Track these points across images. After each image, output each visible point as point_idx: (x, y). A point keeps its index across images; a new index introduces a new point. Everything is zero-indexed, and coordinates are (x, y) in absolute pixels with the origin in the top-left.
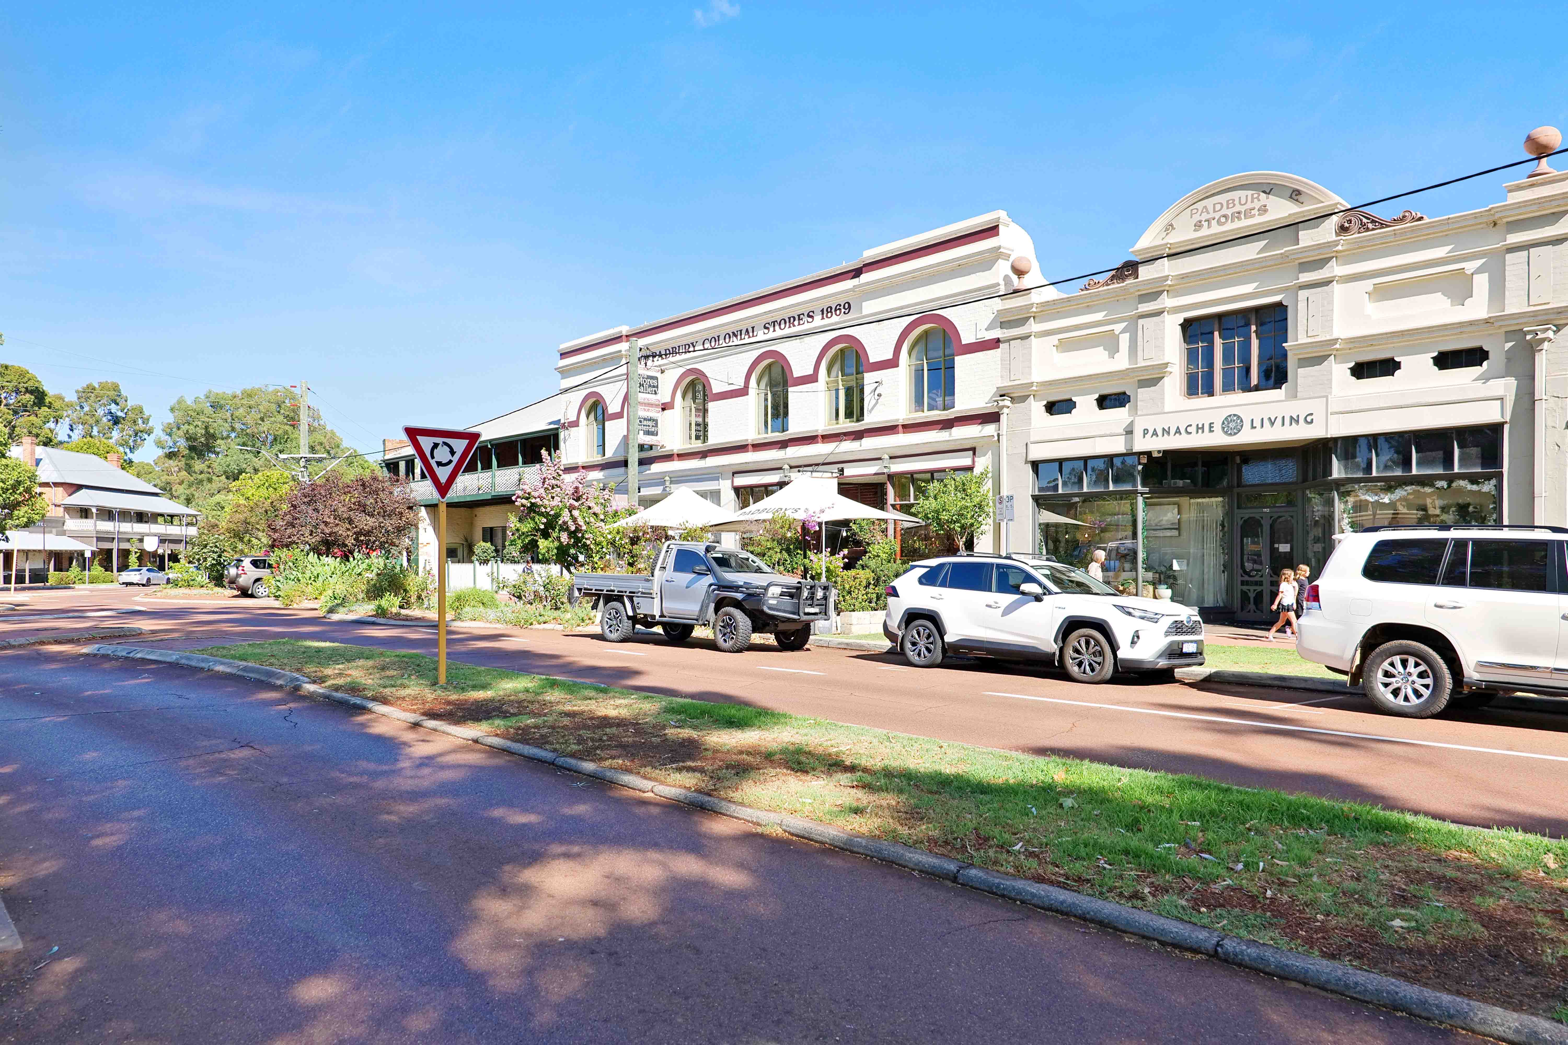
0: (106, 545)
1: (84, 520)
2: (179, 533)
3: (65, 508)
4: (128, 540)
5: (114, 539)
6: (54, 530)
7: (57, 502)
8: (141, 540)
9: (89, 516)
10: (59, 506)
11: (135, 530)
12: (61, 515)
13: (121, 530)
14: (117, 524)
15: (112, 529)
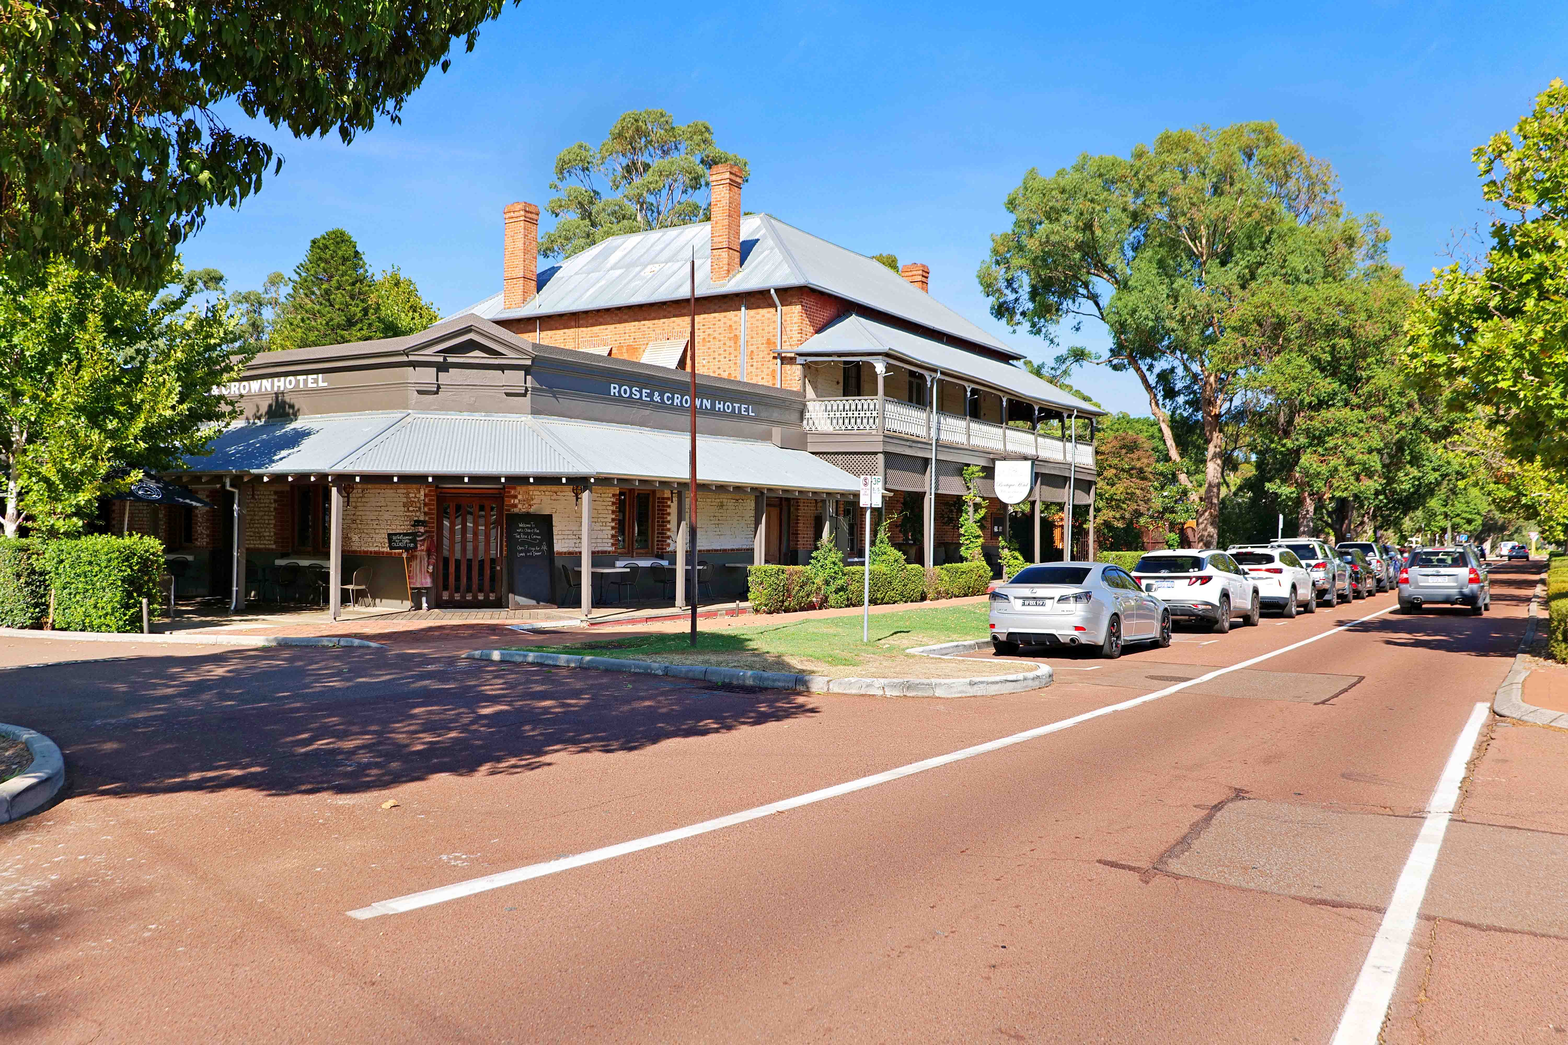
0: (907, 482)
1: (852, 402)
2: (1059, 457)
3: (806, 366)
4: (960, 469)
5: (926, 461)
6: (777, 431)
7: (789, 350)
8: (989, 472)
9: (865, 386)
10: (791, 361)
11: (976, 442)
12: (796, 386)
13: (945, 437)
14: (934, 417)
15: (922, 432)
